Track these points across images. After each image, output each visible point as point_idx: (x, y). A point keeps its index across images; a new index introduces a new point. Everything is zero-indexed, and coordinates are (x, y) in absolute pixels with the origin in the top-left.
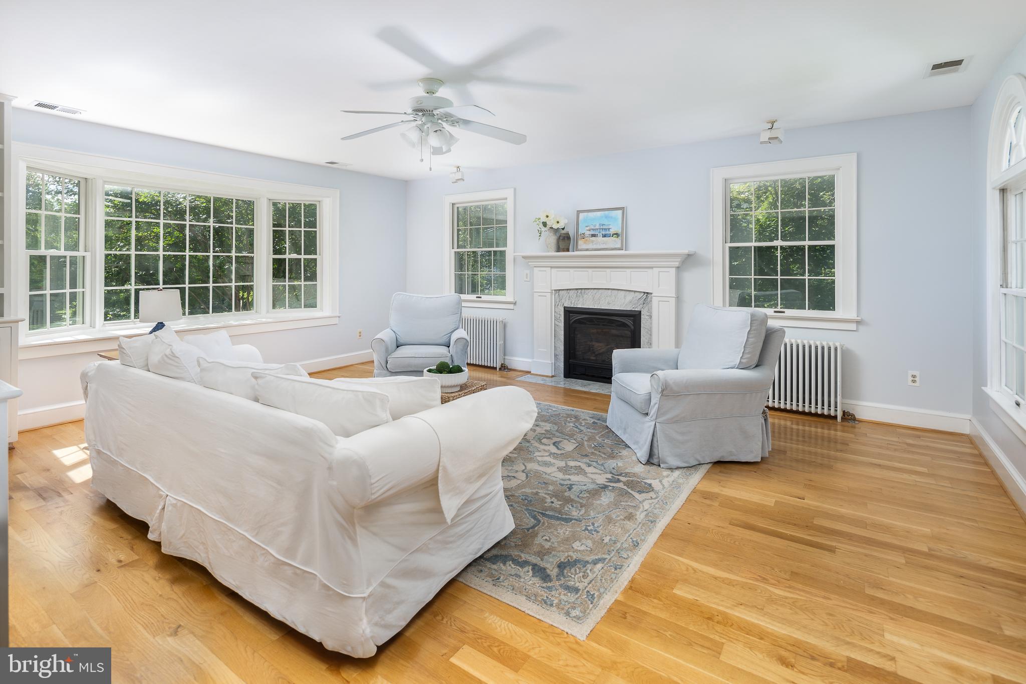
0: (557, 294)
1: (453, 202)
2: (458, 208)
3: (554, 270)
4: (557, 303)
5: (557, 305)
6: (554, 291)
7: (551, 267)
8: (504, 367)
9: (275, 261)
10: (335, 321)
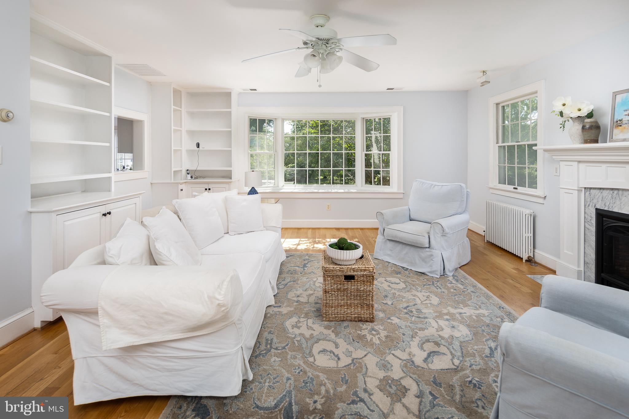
0: (588, 193)
1: (497, 101)
2: (503, 107)
3: (582, 166)
4: (588, 203)
5: (587, 205)
6: (583, 189)
7: (579, 162)
8: (530, 260)
9: (366, 155)
10: (401, 196)
